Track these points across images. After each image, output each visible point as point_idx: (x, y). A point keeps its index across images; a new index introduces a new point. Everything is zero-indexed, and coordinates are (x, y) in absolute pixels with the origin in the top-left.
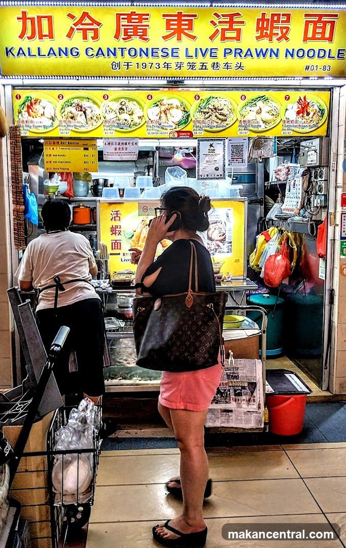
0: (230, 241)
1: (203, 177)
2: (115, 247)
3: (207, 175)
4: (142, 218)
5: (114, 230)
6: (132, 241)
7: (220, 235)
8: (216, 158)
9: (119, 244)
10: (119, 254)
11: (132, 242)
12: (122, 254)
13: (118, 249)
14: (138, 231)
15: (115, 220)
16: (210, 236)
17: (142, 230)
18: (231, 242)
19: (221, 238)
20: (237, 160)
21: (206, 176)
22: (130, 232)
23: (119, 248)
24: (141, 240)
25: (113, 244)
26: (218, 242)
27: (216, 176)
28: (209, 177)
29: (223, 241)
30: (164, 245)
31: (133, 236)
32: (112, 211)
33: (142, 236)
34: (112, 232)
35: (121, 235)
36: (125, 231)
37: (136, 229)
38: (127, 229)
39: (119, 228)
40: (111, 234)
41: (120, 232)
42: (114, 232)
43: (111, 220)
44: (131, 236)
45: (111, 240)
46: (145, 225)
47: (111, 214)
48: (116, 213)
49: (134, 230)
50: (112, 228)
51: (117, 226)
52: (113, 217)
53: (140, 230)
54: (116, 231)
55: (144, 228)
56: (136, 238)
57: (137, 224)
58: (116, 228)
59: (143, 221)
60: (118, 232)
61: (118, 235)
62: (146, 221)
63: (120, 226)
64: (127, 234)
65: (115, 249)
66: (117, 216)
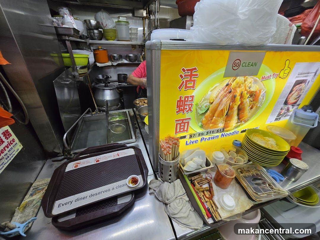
0: (300, 103)
2: (180, 129)
4: (227, 81)
5: (182, 105)
6: (206, 117)
7: (297, 97)
9: (186, 124)
10: (184, 137)
11: (204, 119)
12: (188, 137)
13: (184, 131)
15: (186, 87)
16: (288, 99)
17: (222, 100)
18: (299, 105)
19: (295, 101)
23: (186, 129)
24: (216, 115)
25: (179, 126)
26: (290, 106)
29: (294, 104)
30: (240, 117)
31: (208, 109)
32: (184, 70)
33: (220, 109)
34: (178, 109)
35: (191, 110)
36: (198, 104)
37: (215, 98)
38: (202, 100)
39: (190, 101)
40: (177, 112)
41: (190, 106)
42: (181, 108)
43: (179, 88)
44: (204, 111)
45: (176, 121)
46: (228, 91)
47: (181, 76)
48: (190, 74)
49: (212, 102)
50: (180, 101)
51: (188, 97)
52: (183, 82)
53: (220, 100)
54: (185, 105)
55: (226, 96)
56: (211, 112)
57: (218, 91)
58: (185, 101)
59: (227, 85)
60: (188, 107)
61: (187, 112)
62: (231, 85)
63: (193, 97)
64: (200, 108)
65: (180, 131)
66: (191, 80)
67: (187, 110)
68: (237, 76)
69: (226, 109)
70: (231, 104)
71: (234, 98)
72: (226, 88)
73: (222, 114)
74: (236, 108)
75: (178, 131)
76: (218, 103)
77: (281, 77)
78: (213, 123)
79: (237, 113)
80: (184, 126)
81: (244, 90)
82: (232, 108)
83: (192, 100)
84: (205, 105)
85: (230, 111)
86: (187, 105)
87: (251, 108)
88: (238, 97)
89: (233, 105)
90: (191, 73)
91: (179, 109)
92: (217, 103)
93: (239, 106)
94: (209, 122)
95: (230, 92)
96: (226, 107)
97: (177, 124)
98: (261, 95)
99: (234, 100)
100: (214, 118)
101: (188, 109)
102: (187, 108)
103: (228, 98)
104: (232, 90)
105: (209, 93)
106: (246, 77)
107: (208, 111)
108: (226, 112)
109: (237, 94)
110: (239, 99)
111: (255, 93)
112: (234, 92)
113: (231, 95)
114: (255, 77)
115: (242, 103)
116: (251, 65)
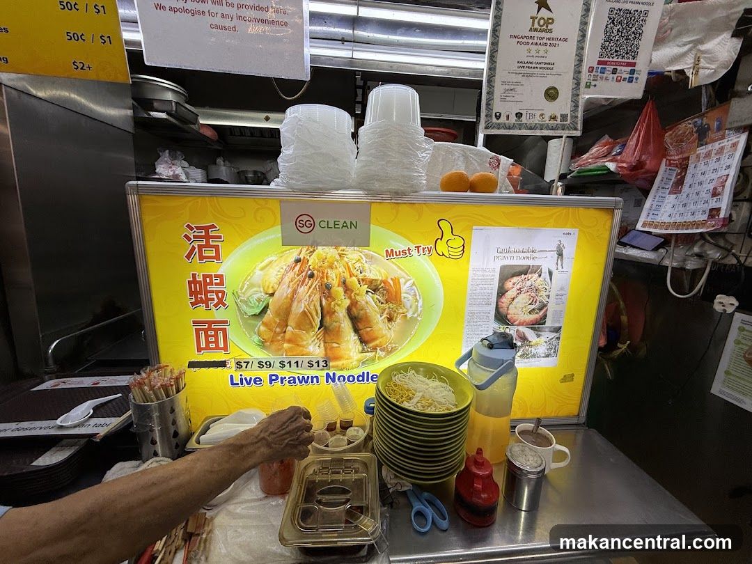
0: (557, 325)
1: (503, 120)
2: (208, 343)
3: (519, 115)
4: (293, 253)
5: (202, 291)
6: (265, 324)
7: (533, 307)
8: (553, 54)
9: (220, 334)
10: (223, 364)
11: (262, 328)
12: (232, 364)
13: (217, 348)
14: (283, 292)
15: (201, 257)
16: (503, 310)
17: (295, 291)
18: (558, 330)
19: (534, 317)
20: (614, 71)
21: (513, 119)
22: (256, 296)
23: (221, 345)
24: (292, 322)
25: (202, 335)
26: (522, 329)
27: (547, 121)
28: (524, 120)
29: (537, 326)
30: (366, 338)
31: (266, 308)
32: (188, 226)
33: (297, 309)
34: (193, 297)
35: (224, 305)
36: (237, 292)
37: (276, 286)
38: (246, 286)
39: (216, 284)
40: (193, 304)
41: (220, 295)
42: (199, 296)
43: (188, 257)
44: (258, 311)
45: (194, 322)
46: (304, 274)
47: (186, 236)
48: (203, 234)
49: (271, 291)
50: (193, 282)
51: (210, 276)
52: (193, 248)
53: (290, 290)
54: (207, 292)
55: (302, 284)
56: (277, 314)
57: (279, 272)
58: (206, 284)
59: (298, 261)
60: (215, 297)
61: (216, 306)
62: (308, 261)
63: (221, 277)
64: (246, 302)
65: (207, 348)
66: (208, 245)
67: (215, 302)
68: (315, 244)
69: (314, 314)
70: (324, 303)
71: (326, 290)
72: (296, 265)
73: (308, 322)
74: (341, 313)
75: (203, 345)
76: (287, 297)
77: (443, 255)
78: (289, 341)
79: (350, 326)
80: (216, 336)
81: (347, 275)
82: (332, 313)
83: (222, 283)
84: (256, 297)
85: (327, 319)
86: (212, 292)
87: (390, 319)
88: (339, 291)
89: (330, 304)
90: (207, 233)
91: (196, 298)
92: (285, 295)
93: (349, 310)
94: (279, 338)
95: (312, 276)
96: (312, 308)
97: (197, 331)
98: (403, 291)
99: (329, 293)
100: (289, 328)
101: (216, 300)
102: (213, 299)
103: (310, 288)
104: (315, 272)
105: (258, 272)
106: (341, 248)
107: (269, 312)
108: (318, 320)
109: (330, 280)
110: (343, 293)
111: (382, 285)
112: (322, 278)
113: (315, 282)
114: (366, 250)
115: (354, 304)
116: (343, 226)
